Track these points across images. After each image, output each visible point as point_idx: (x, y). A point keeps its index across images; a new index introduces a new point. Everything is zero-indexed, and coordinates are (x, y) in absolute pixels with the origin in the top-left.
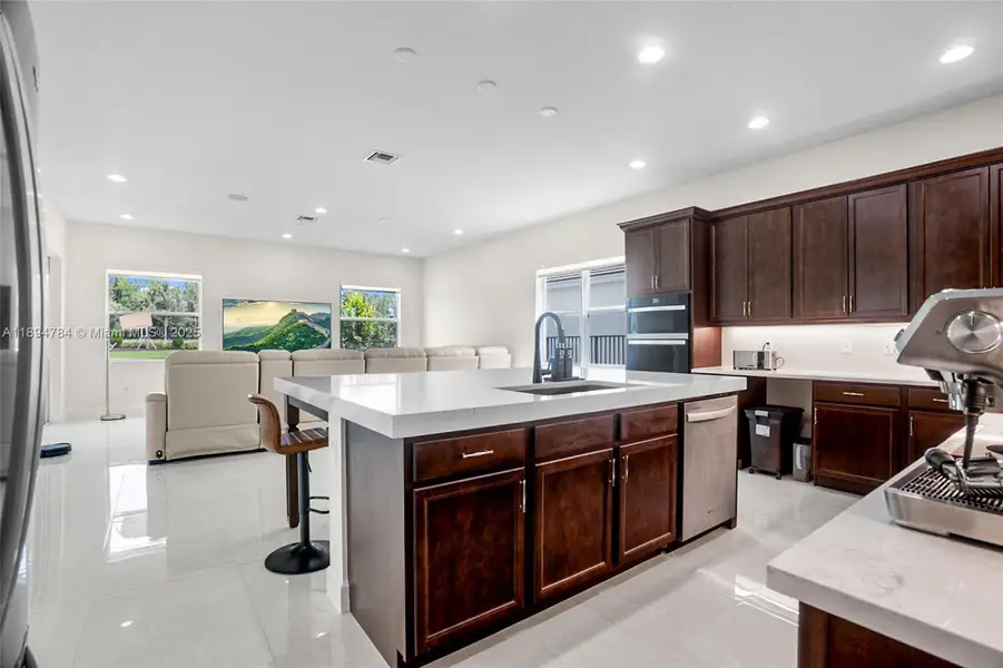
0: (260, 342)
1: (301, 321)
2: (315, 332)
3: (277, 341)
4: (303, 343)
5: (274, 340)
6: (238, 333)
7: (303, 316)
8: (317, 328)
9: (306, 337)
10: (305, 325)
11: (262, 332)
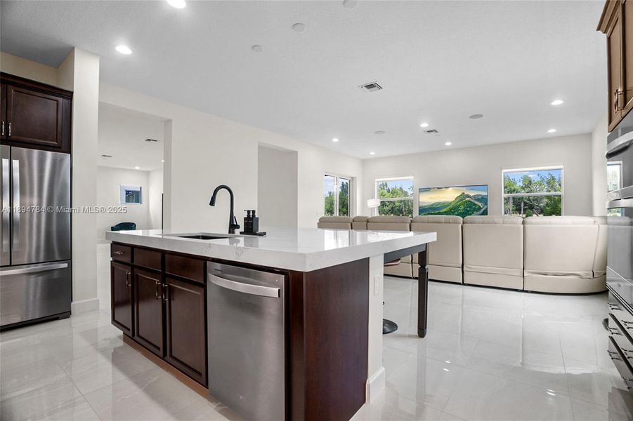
0: (444, 210)
1: (467, 199)
2: (475, 205)
3: (452, 210)
4: (468, 211)
5: (452, 209)
6: (432, 205)
7: (468, 196)
8: (476, 202)
9: (470, 207)
10: (469, 201)
11: (445, 205)
